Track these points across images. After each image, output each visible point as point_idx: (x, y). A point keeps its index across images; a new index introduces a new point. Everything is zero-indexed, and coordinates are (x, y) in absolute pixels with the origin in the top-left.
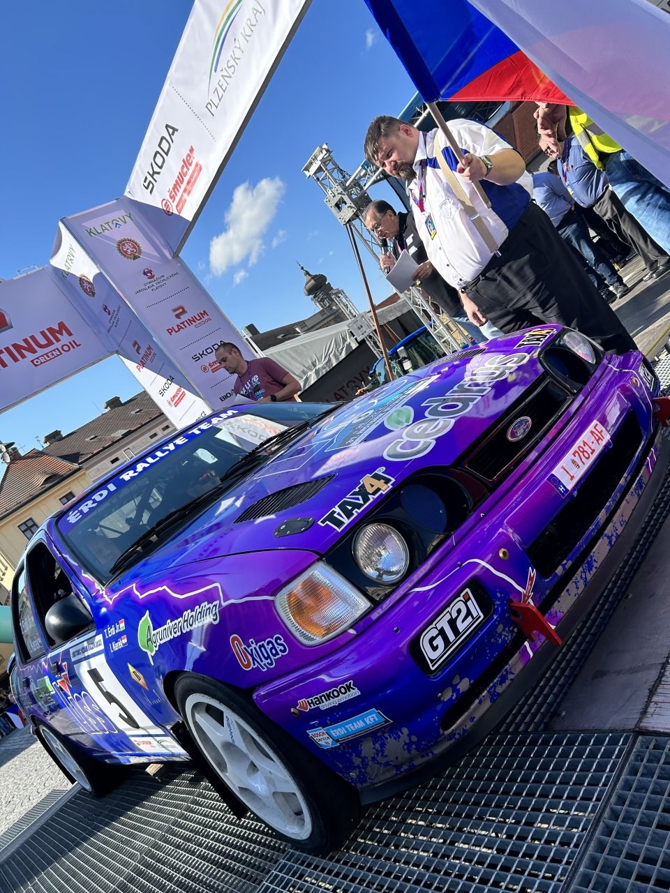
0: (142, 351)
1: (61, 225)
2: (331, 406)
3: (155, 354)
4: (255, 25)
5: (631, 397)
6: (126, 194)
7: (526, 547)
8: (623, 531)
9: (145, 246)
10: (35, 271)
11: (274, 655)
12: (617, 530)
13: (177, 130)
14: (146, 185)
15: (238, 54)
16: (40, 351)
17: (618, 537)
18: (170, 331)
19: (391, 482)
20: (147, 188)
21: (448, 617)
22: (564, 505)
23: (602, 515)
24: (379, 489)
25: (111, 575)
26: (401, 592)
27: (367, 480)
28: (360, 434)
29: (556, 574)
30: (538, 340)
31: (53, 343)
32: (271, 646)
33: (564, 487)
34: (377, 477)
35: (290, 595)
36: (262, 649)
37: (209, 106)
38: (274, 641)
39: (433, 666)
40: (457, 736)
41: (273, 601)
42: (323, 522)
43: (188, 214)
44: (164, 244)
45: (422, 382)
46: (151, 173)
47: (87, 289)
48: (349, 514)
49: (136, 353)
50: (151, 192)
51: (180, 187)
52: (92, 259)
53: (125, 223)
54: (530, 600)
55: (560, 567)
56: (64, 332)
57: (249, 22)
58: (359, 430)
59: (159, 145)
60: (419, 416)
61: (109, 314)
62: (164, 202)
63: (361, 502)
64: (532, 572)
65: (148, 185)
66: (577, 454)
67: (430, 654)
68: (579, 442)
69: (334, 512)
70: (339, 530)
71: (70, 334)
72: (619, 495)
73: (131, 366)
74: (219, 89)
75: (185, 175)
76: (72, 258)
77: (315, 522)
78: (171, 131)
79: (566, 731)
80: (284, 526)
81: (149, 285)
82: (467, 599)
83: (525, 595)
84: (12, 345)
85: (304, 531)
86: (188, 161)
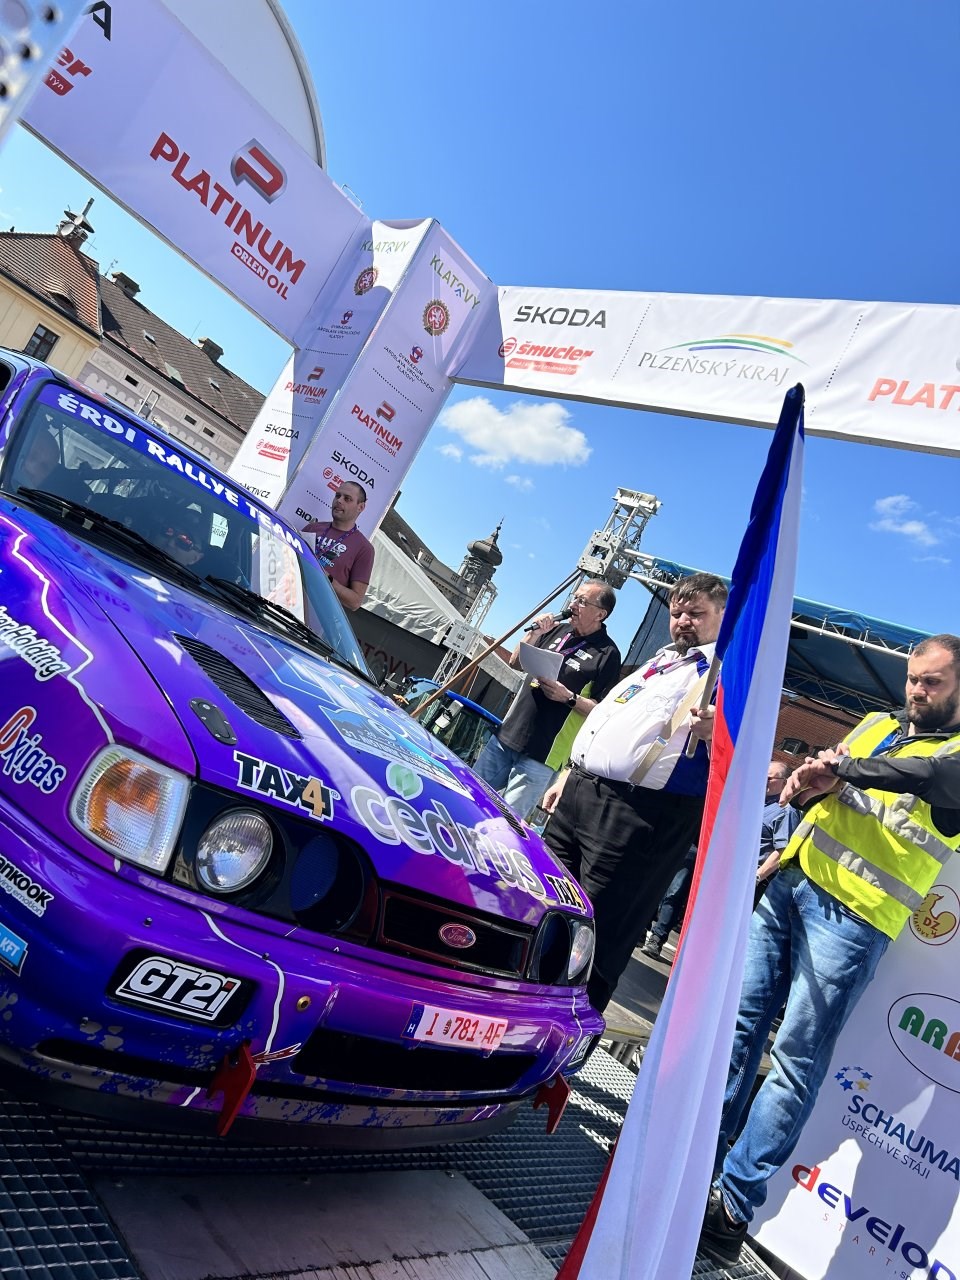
0: (313, 383)
1: (428, 221)
2: (364, 671)
3: (318, 402)
4: (759, 378)
5: (551, 1047)
6: (501, 289)
7: (323, 1025)
8: (387, 1128)
9: (448, 337)
10: (355, 206)
11: (34, 777)
12: (387, 1120)
13: (603, 326)
14: (523, 310)
15: (721, 370)
16: (254, 250)
17: (379, 1126)
18: (356, 410)
19: (327, 818)
20: (519, 313)
21: (193, 977)
22: (393, 1041)
23: (400, 1093)
24: (311, 806)
25: (16, 490)
26: (193, 900)
27: (315, 783)
28: (361, 741)
29: (304, 1079)
30: (567, 898)
31: (272, 263)
32: (45, 766)
33: (415, 1030)
34: (325, 796)
35: (127, 762)
36: (35, 757)
37: (648, 356)
38: (53, 768)
39: (121, 991)
40: (34, 1069)
41: (107, 743)
42: (239, 757)
43: (511, 377)
44: (463, 357)
45: (454, 781)
46: (540, 312)
47: (361, 282)
48: (264, 785)
49: (309, 375)
50: (516, 320)
51: (539, 355)
52: (403, 277)
53: (466, 301)
54: (258, 1065)
55: (314, 1079)
56: (293, 271)
57: (760, 369)
58: (365, 735)
59: (577, 311)
60: (420, 804)
61: (344, 322)
62: (512, 341)
63: (287, 793)
64: (295, 1049)
65: (524, 314)
66: (459, 1022)
67: (135, 980)
68: (474, 1017)
69: (257, 764)
70: (239, 784)
71: (294, 280)
72: (431, 1099)
73: (288, 375)
74: (672, 362)
75: (556, 356)
76: (393, 249)
77: (232, 747)
78: (599, 319)
79: (99, 1201)
80: (208, 708)
81: (403, 361)
82: (226, 988)
83: (262, 1056)
84: (246, 211)
85: (216, 738)
86: (574, 353)
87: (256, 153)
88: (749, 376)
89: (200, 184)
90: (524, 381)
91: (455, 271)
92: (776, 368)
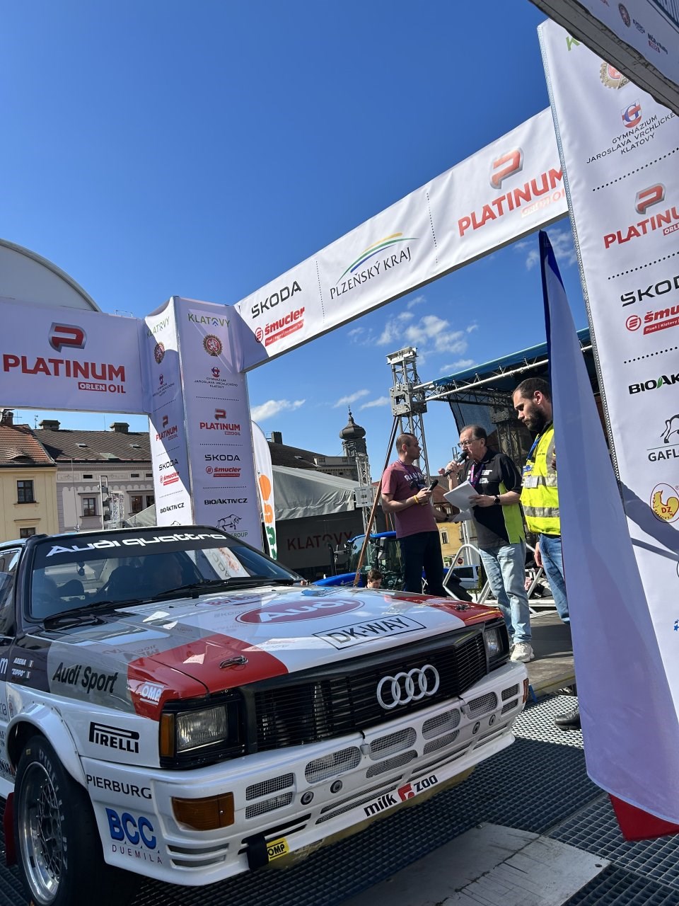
1: (172, 299)
4: (397, 263)
6: (236, 306)
9: (226, 350)
10: (129, 317)
13: (300, 290)
14: (254, 310)
15: (374, 272)
16: (91, 379)
18: (202, 425)
20: (253, 312)
31: (105, 379)
37: (333, 291)
43: (271, 350)
44: (240, 357)
46: (263, 304)
47: (157, 355)
49: (162, 424)
50: (254, 317)
51: (277, 328)
52: (178, 338)
53: (222, 325)
56: (120, 376)
57: (394, 258)
59: (281, 291)
61: (161, 383)
62: (259, 330)
65: (255, 311)
71: (123, 379)
74: (347, 284)
75: (287, 323)
76: (163, 326)
78: (296, 287)
81: (211, 381)
84: (74, 362)
86: (295, 315)
87: (59, 328)
88: (391, 265)
89: (41, 365)
90: (280, 347)
91: (205, 314)
92: (402, 252)
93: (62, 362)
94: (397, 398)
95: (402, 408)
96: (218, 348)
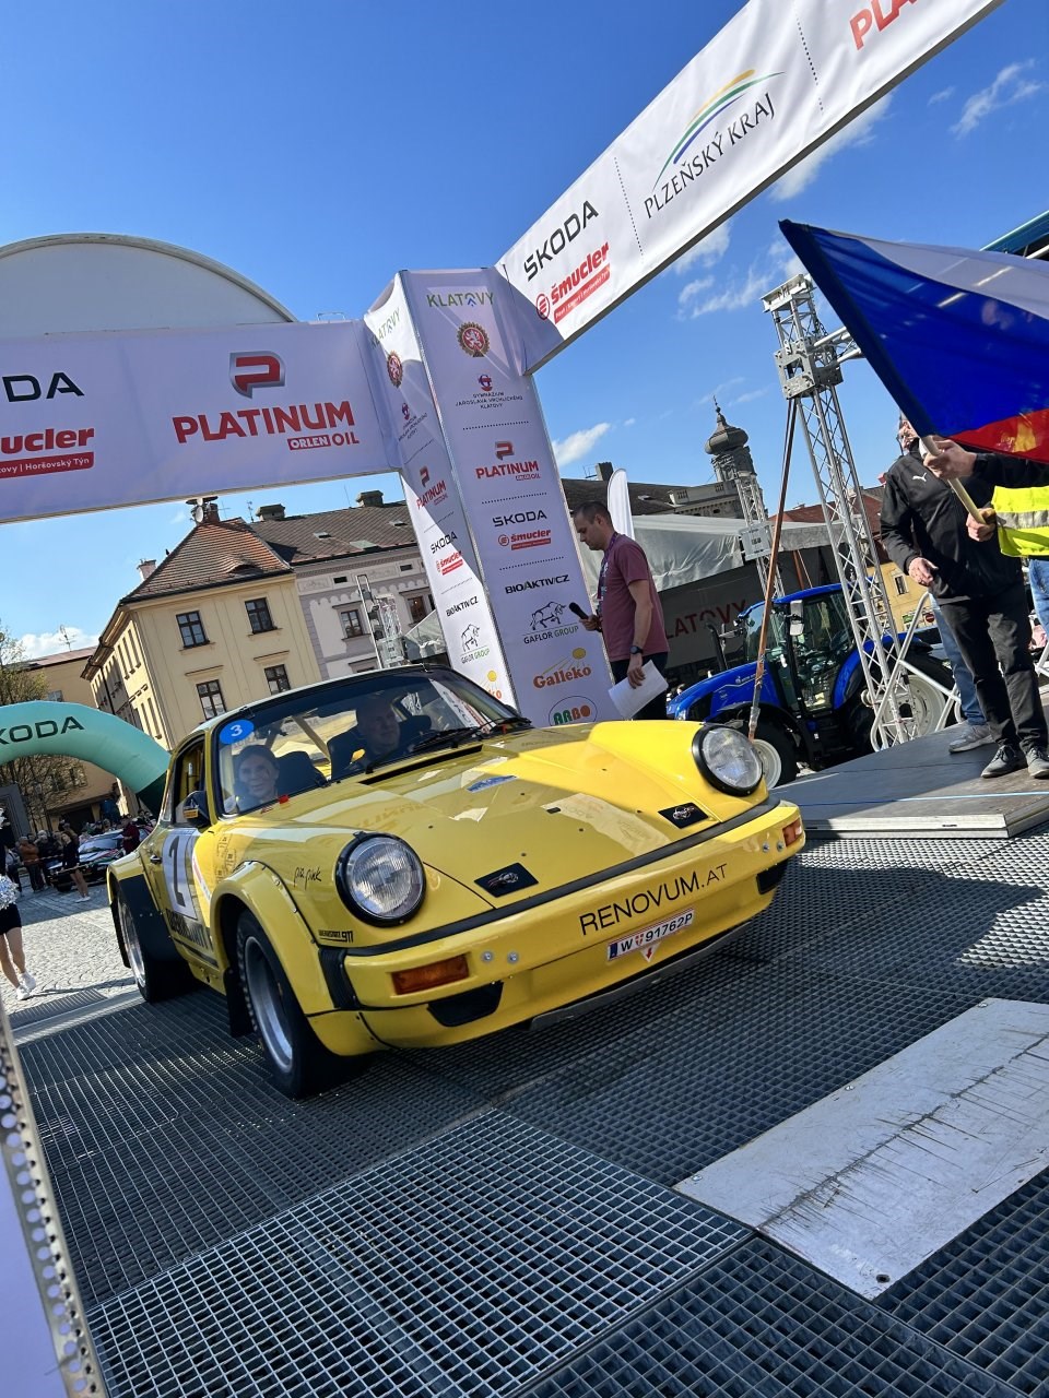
0: (429, 485)
1: (397, 279)
4: (751, 127)
6: (499, 267)
9: (495, 344)
10: (340, 321)
13: (596, 215)
14: (528, 266)
15: (714, 152)
16: (305, 431)
18: (480, 472)
20: (527, 270)
31: (325, 427)
37: (649, 202)
43: (566, 328)
44: (519, 349)
46: (541, 253)
47: (392, 374)
49: (421, 481)
50: (530, 278)
51: (570, 289)
52: (418, 338)
53: (482, 303)
56: (345, 417)
57: (744, 119)
59: (566, 224)
61: (407, 418)
62: (542, 298)
65: (531, 267)
71: (351, 422)
73: (411, 499)
74: (671, 186)
75: (584, 276)
76: (392, 325)
78: (588, 212)
81: (480, 398)
84: (274, 409)
86: (595, 260)
87: (242, 361)
88: (741, 133)
90: (578, 321)
91: (453, 290)
92: (758, 104)
93: (257, 413)
94: (790, 368)
95: (799, 384)
96: (482, 342)
